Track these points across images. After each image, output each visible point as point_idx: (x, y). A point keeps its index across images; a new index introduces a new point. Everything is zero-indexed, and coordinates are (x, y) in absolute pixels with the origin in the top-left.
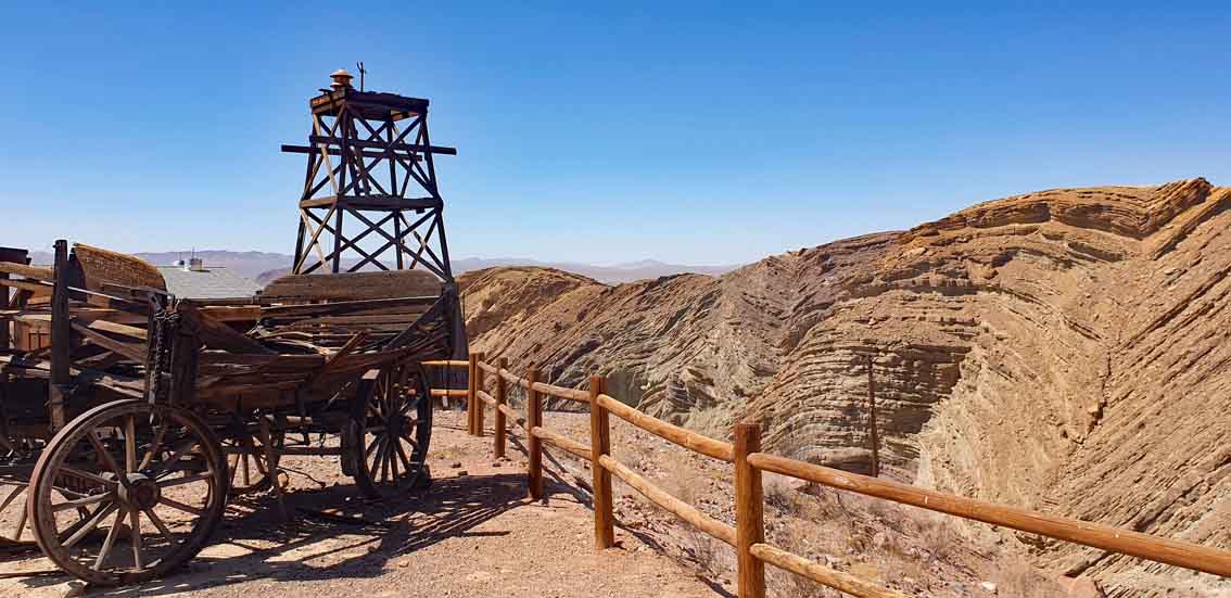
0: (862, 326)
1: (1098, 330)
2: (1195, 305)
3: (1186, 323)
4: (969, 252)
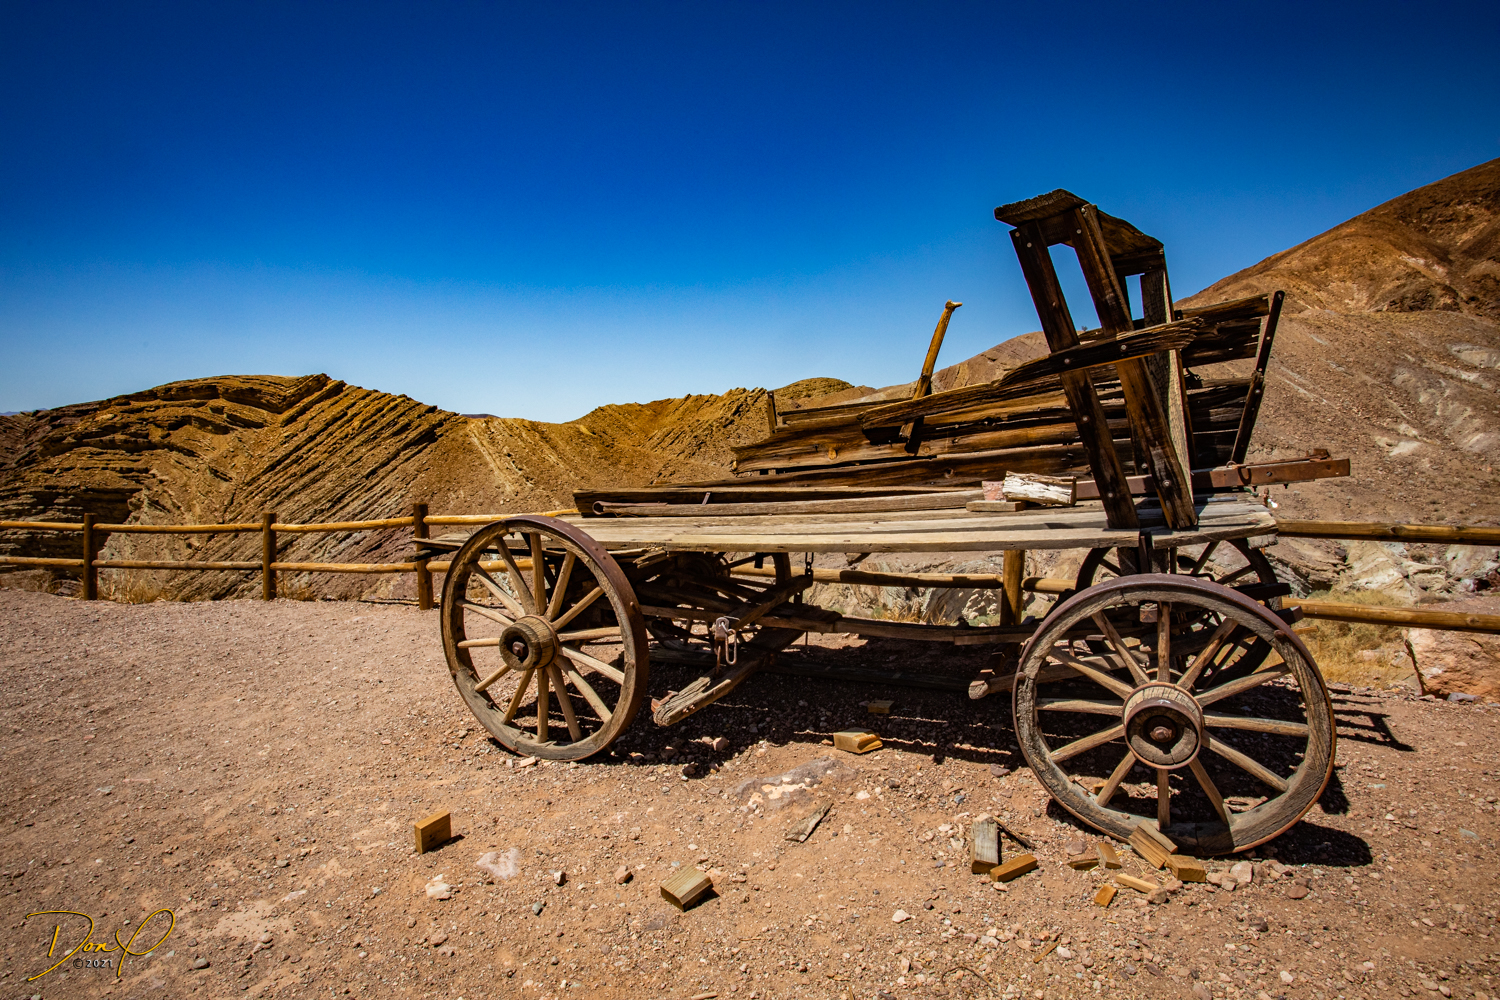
0: (48, 476)
1: (232, 474)
2: (293, 457)
3: (285, 468)
4: (154, 418)
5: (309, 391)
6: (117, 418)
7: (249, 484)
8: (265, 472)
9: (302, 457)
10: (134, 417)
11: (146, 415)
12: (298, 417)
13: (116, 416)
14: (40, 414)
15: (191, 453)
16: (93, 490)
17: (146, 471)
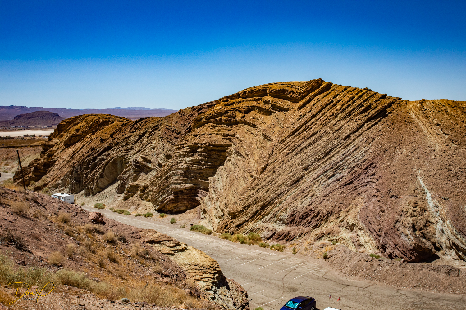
0: (195, 138)
1: (273, 137)
2: (303, 127)
3: (299, 134)
4: (238, 108)
5: (312, 90)
6: (223, 108)
7: (281, 143)
8: (289, 136)
9: (308, 127)
10: (230, 108)
11: (235, 106)
12: (306, 104)
13: (222, 107)
14: (194, 108)
15: (254, 126)
16: (212, 145)
17: (234, 135)
